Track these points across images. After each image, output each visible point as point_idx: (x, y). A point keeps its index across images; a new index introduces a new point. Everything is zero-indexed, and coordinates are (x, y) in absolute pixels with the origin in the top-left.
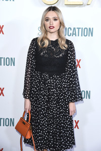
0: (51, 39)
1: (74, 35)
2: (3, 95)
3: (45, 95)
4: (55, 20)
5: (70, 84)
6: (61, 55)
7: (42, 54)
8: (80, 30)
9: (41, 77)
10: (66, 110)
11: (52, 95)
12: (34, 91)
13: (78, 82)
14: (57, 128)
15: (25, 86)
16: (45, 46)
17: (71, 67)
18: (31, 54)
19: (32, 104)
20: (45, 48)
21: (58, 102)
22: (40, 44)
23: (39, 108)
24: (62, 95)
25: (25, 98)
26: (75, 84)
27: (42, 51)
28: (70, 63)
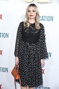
0: (31, 23)
1: (42, 20)
2: (2, 55)
3: (27, 55)
4: (34, 11)
5: (41, 49)
6: (36, 32)
7: (26, 31)
8: (46, 17)
9: (25, 44)
10: (39, 64)
11: (31, 55)
12: (20, 52)
13: (46, 48)
14: (34, 74)
15: (15, 49)
16: (27, 26)
17: (42, 39)
18: (20, 31)
19: (19, 60)
20: (27, 28)
21: (34, 59)
22: (24, 25)
23: (23, 62)
24: (37, 55)
25: (16, 56)
26: (44, 49)
27: (25, 29)
28: (42, 36)
